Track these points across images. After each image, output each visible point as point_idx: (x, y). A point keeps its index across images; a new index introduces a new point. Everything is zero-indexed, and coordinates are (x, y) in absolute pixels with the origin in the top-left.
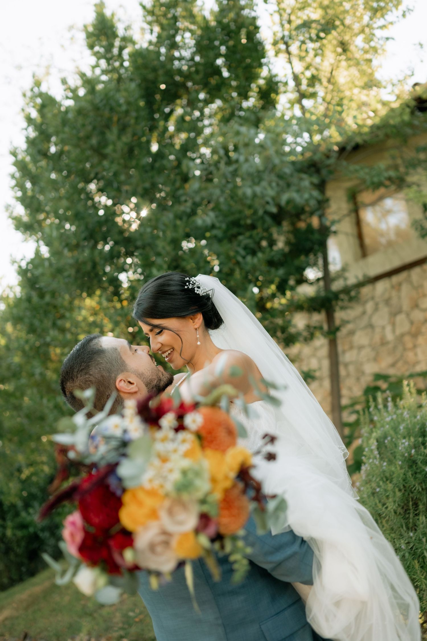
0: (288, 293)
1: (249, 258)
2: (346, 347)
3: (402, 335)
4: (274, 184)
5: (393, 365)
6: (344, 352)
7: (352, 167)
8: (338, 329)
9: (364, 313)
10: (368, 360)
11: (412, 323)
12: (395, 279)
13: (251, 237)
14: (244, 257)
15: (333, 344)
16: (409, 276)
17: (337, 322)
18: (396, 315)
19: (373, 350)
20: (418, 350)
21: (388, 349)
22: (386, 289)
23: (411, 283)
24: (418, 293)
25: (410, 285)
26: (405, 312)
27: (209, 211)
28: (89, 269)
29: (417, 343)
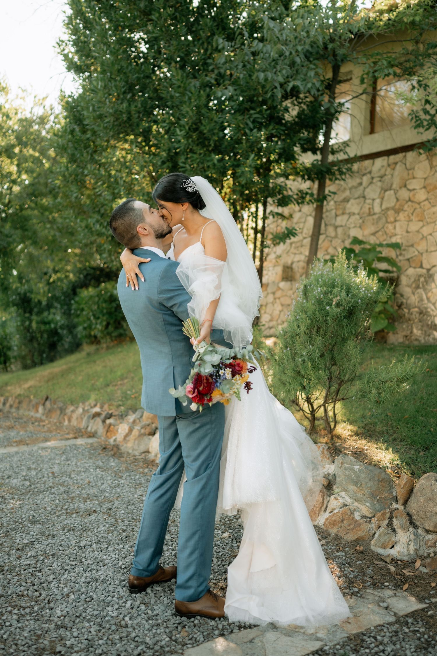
0: (282, 165)
1: (255, 131)
2: (340, 212)
3: (388, 209)
5: (374, 234)
6: (336, 216)
8: (325, 198)
9: (361, 184)
10: (354, 227)
11: (398, 200)
12: (392, 158)
13: (260, 112)
14: (251, 130)
15: (319, 210)
16: (405, 156)
17: (327, 192)
18: (386, 191)
19: (361, 218)
20: (398, 224)
21: (373, 219)
22: (383, 166)
23: (405, 164)
24: (408, 174)
25: (404, 166)
26: (394, 190)
27: (229, 85)
28: (125, 119)
29: (398, 218)
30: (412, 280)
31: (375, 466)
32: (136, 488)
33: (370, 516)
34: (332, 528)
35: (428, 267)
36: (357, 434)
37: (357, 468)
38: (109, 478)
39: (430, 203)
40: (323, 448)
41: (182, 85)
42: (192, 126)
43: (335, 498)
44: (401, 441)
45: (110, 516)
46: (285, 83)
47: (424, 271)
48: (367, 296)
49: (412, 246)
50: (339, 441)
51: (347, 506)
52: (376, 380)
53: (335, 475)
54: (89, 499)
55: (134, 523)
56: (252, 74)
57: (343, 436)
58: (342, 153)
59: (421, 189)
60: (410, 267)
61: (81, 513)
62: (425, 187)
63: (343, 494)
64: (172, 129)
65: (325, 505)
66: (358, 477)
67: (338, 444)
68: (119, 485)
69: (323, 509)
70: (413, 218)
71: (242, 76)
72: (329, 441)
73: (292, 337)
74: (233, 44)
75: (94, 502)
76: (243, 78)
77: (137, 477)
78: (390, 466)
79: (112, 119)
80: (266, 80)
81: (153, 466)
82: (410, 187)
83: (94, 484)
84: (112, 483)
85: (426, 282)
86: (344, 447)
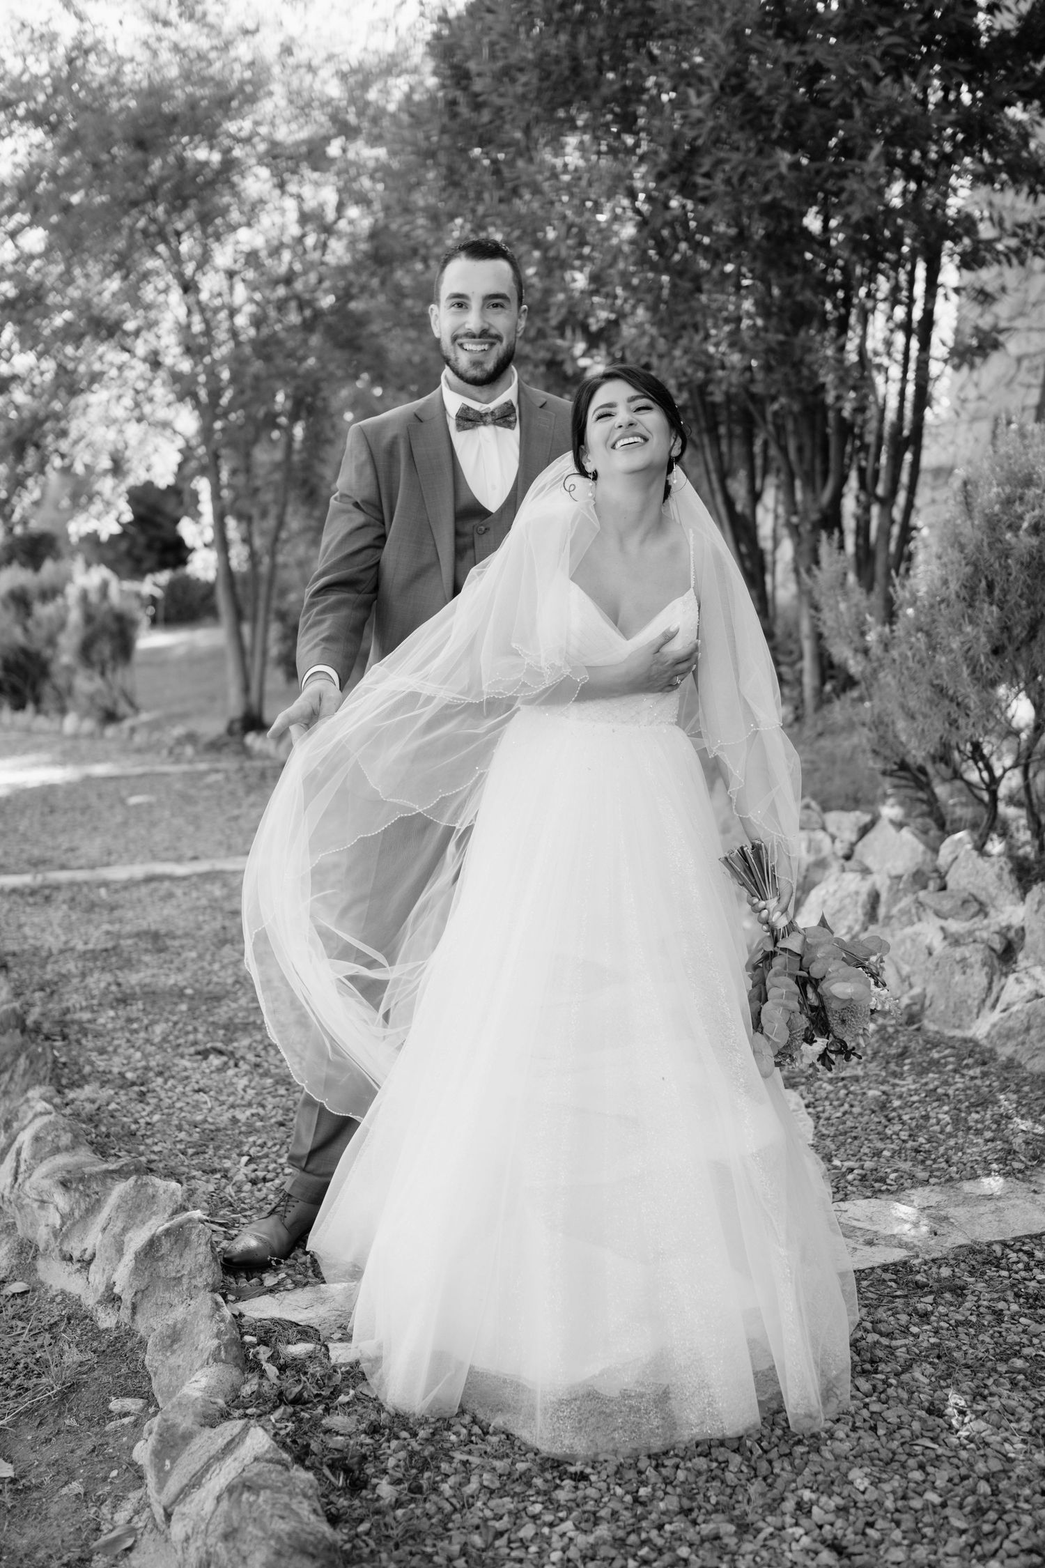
34: (1004, 1044)
40: (1001, 868)
43: (1018, 979)
51: (1042, 997)
63: (1037, 971)
65: (994, 995)
69: (989, 1002)
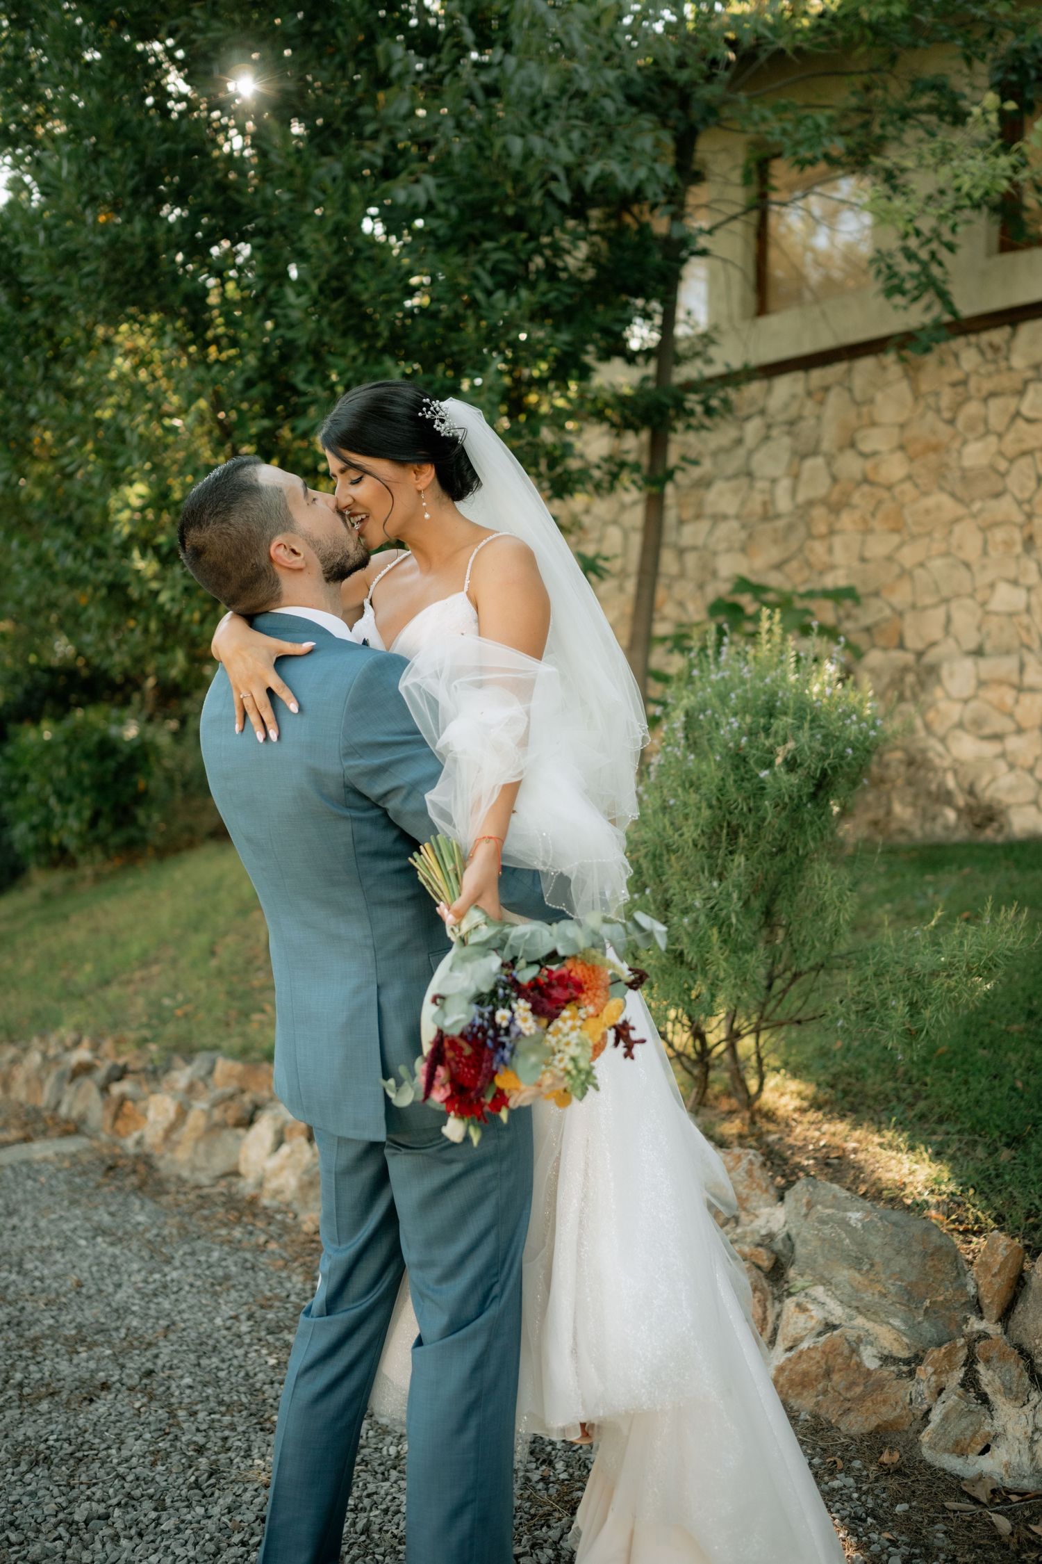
0: (573, 386)
1: (499, 295)
2: (688, 513)
3: (810, 503)
4: (575, 135)
5: (779, 566)
6: (681, 522)
7: (758, 110)
8: (669, 475)
9: (739, 441)
10: (729, 550)
11: (835, 479)
12: (818, 376)
13: (509, 246)
14: (489, 293)
15: (655, 504)
16: (849, 372)
17: (673, 458)
18: (804, 457)
19: (744, 527)
20: (837, 541)
21: (775, 530)
22: (794, 397)
23: (850, 390)
24: (859, 416)
25: (846, 395)
26: (825, 455)
27: (425, 172)
28: (140, 264)
29: (838, 526)
30: (886, 679)
31: (892, 1200)
32: (215, 1294)
33: (905, 1354)
34: (799, 1395)
35: (920, 646)
36: (816, 1105)
37: (855, 1217)
38: (135, 1266)
39: (916, 486)
40: (751, 1163)
41: (299, 170)
42: (327, 282)
43: (799, 1305)
44: (940, 1121)
45: (152, 1398)
46: (580, 165)
47: (909, 658)
48: (867, 737)
49: (876, 594)
50: (771, 1127)
51: (835, 1327)
52: (899, 971)
53: (789, 1237)
54: (83, 1340)
55: (227, 1419)
56: (485, 144)
57: (780, 1112)
58: (699, 363)
59: (892, 451)
60: (874, 646)
61: (64, 1396)
62: (902, 447)
63: (819, 1291)
64: (272, 291)
65: (770, 1327)
66: (862, 1244)
67: (772, 1138)
68: (165, 1287)
70: (876, 524)
71: (456, 149)
72: (746, 1130)
73: (655, 857)
74: (432, 61)
75: (97, 1350)
76: (461, 156)
77: (216, 1255)
78: (933, 1200)
79: (103, 266)
80: (528, 155)
81: (255, 1215)
82: (866, 447)
83: (93, 1291)
84: (145, 1281)
85: (922, 684)
86: (791, 1147)
